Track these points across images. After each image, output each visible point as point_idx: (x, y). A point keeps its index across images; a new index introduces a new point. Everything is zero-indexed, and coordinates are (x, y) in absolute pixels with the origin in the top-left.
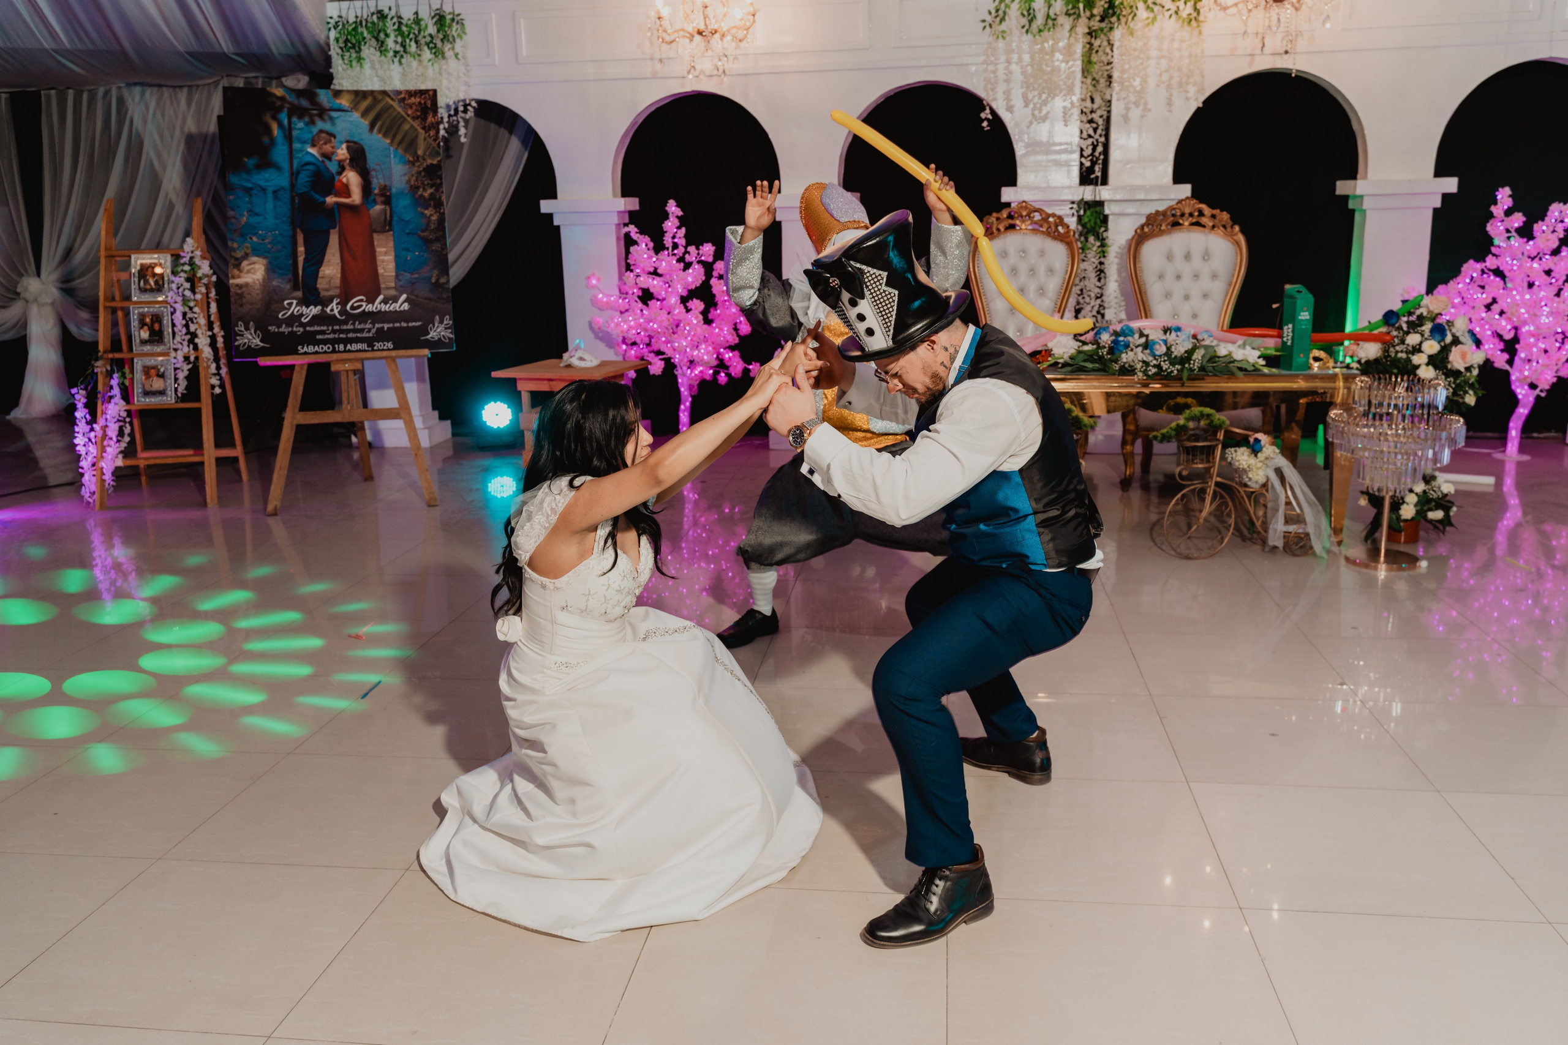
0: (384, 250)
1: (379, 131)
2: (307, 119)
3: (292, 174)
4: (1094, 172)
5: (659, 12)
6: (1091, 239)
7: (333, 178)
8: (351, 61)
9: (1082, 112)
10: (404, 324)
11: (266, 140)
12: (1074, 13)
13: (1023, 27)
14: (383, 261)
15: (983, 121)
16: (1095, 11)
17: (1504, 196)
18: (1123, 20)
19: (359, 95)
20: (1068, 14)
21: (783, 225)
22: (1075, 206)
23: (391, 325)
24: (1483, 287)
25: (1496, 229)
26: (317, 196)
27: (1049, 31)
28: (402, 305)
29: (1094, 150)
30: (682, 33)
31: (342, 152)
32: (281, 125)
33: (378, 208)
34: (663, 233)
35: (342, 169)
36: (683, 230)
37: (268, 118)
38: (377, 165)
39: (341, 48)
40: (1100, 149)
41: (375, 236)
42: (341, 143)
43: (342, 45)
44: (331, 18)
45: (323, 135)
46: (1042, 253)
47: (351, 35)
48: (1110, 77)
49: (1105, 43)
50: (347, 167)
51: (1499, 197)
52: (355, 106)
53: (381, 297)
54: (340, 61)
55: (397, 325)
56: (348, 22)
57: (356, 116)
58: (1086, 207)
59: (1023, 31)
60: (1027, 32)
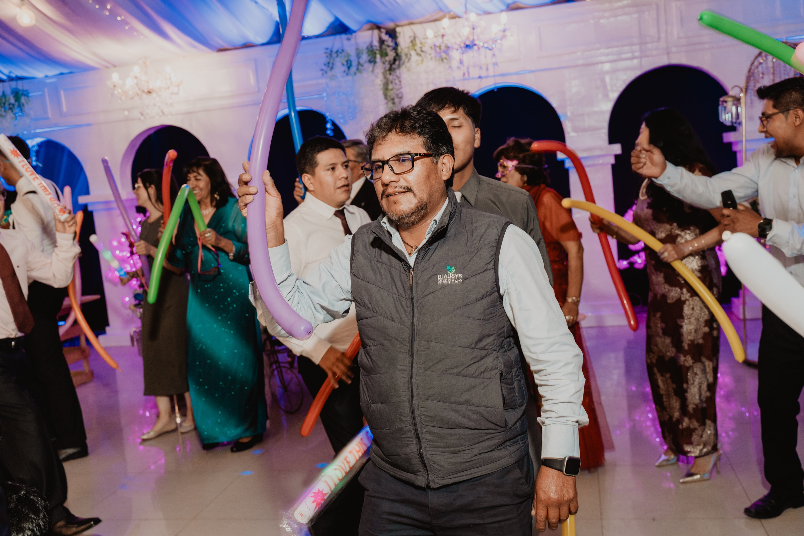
12: (374, 61)
13: (344, 72)
15: (328, 129)
16: (387, 58)
18: (405, 62)
20: (370, 62)
27: (360, 72)
48: (400, 97)
49: (395, 77)
59: (345, 74)
60: (347, 74)
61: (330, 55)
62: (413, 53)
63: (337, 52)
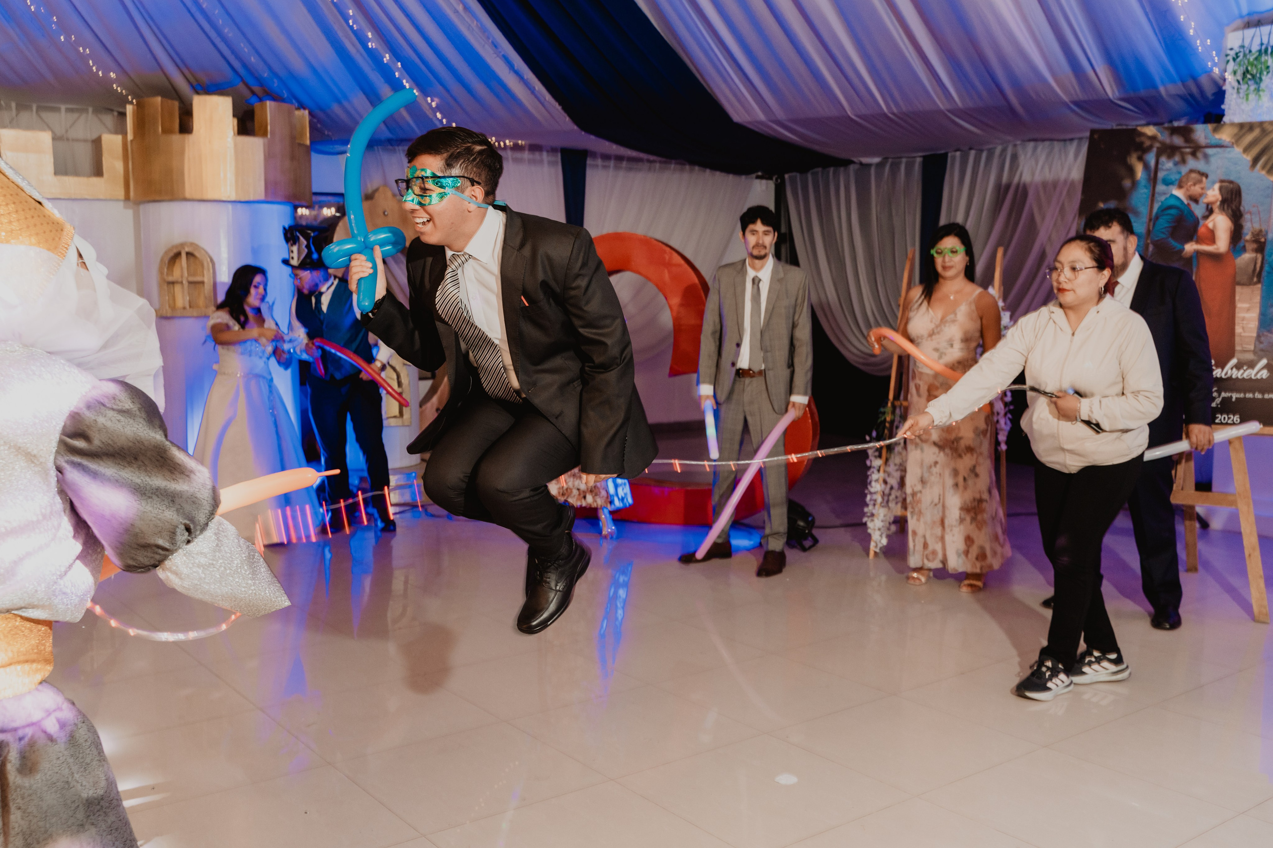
0: (1246, 305)
1: (1263, 168)
2: (1177, 158)
3: (1150, 220)
7: (1196, 223)
8: (1247, 95)
10: (1258, 396)
11: (1127, 183)
14: (1243, 319)
19: (1245, 128)
23: (1242, 395)
26: (1174, 243)
28: (1259, 372)
31: (1213, 194)
32: (1146, 167)
33: (1247, 256)
35: (1210, 211)
37: (1133, 160)
38: (1254, 206)
39: (1239, 82)
41: (1238, 289)
42: (1214, 183)
43: (1239, 78)
44: (1231, 49)
45: (1193, 175)
47: (1252, 65)
50: (1216, 210)
52: (1238, 139)
53: (1234, 361)
54: (1235, 96)
55: (1249, 395)
56: (1250, 51)
57: (1238, 150)
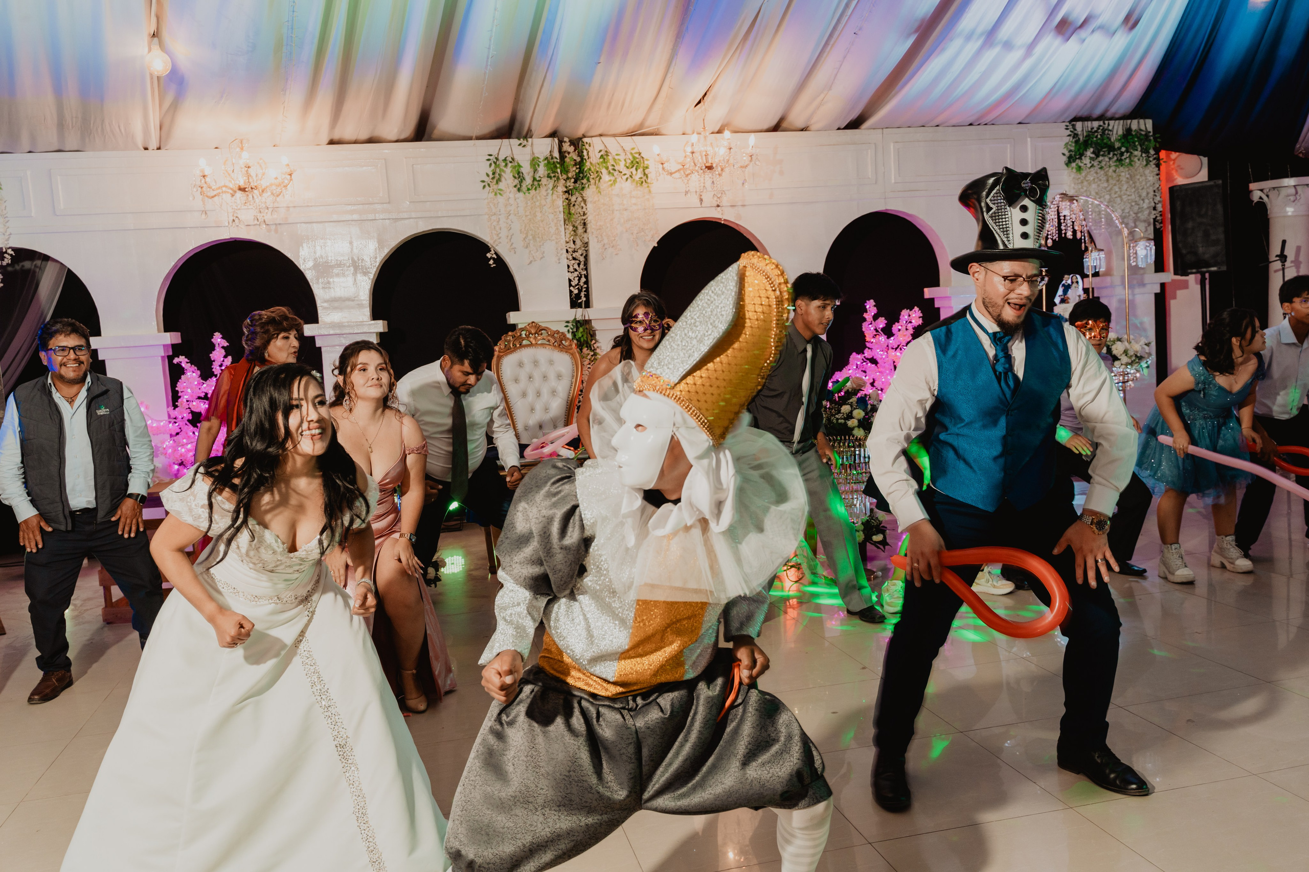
4: (580, 298)
5: (202, 171)
6: (585, 350)
9: (567, 251)
12: (554, 176)
13: (515, 186)
15: (489, 260)
16: (570, 175)
17: (870, 305)
18: (592, 181)
20: (549, 177)
21: (323, 350)
22: (570, 325)
24: (865, 372)
25: (868, 329)
27: (536, 189)
29: (579, 280)
30: (224, 189)
34: (211, 362)
36: (230, 358)
40: (583, 280)
46: (551, 362)
48: (585, 224)
49: (580, 199)
51: (868, 307)
58: (579, 325)
59: (516, 189)
60: (519, 190)
61: (495, 163)
62: (604, 171)
63: (505, 160)
